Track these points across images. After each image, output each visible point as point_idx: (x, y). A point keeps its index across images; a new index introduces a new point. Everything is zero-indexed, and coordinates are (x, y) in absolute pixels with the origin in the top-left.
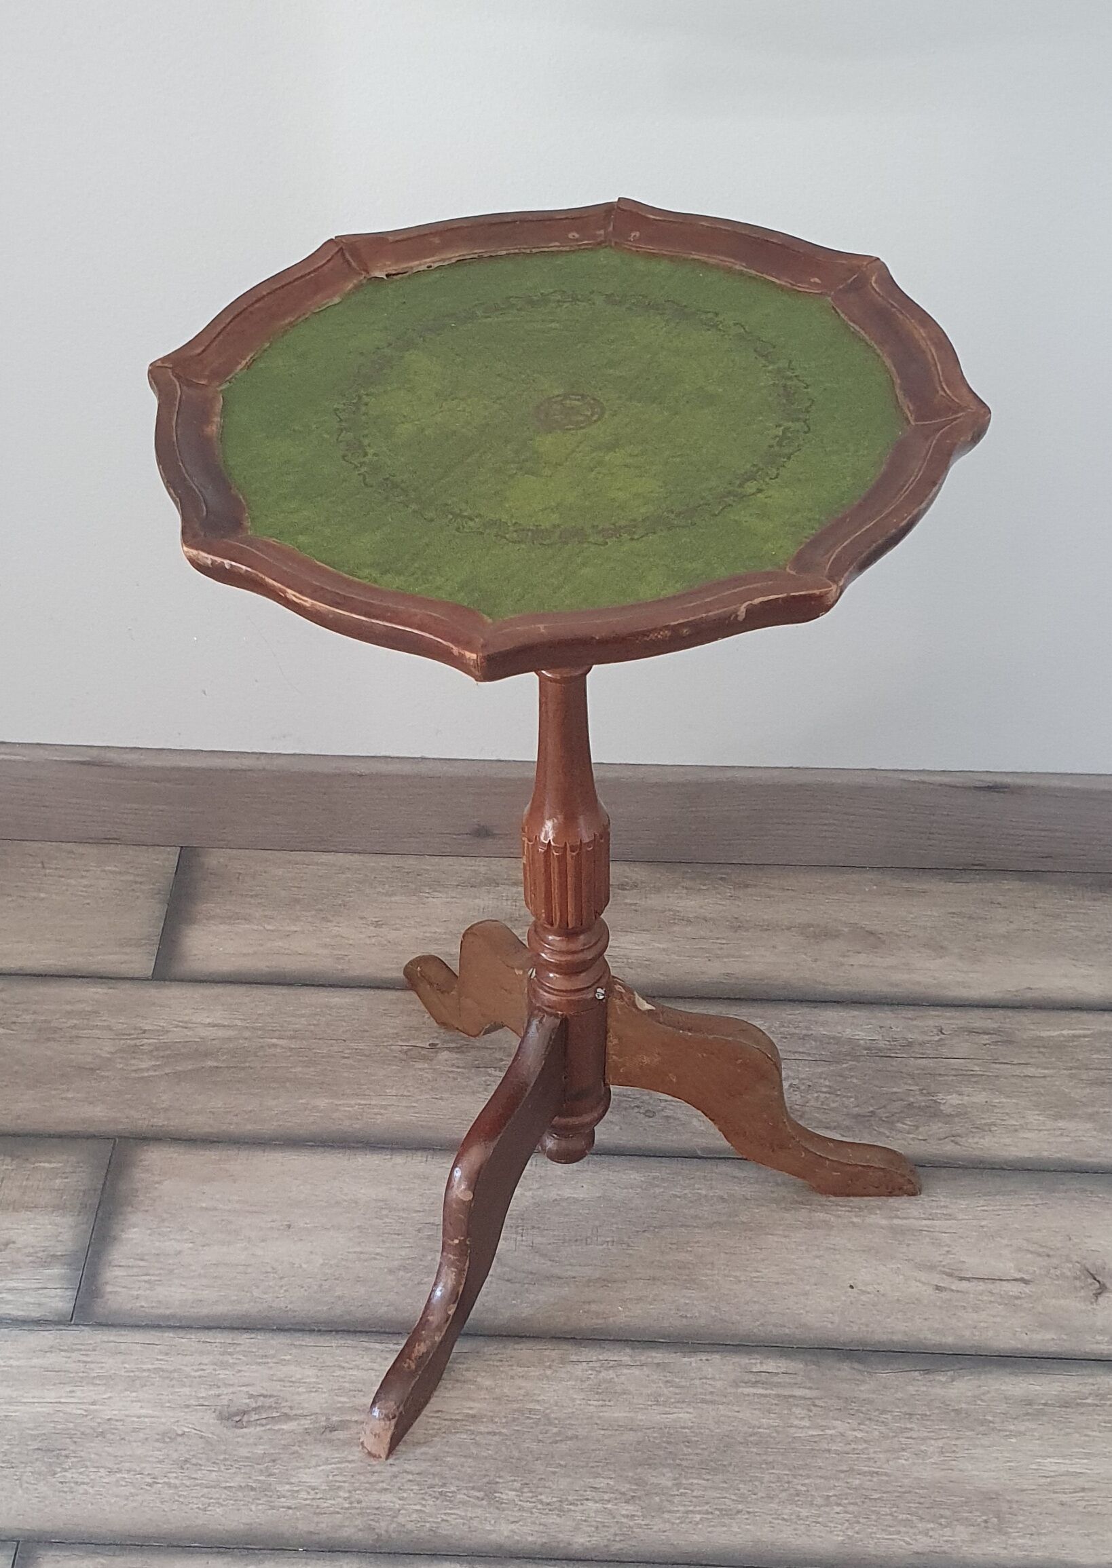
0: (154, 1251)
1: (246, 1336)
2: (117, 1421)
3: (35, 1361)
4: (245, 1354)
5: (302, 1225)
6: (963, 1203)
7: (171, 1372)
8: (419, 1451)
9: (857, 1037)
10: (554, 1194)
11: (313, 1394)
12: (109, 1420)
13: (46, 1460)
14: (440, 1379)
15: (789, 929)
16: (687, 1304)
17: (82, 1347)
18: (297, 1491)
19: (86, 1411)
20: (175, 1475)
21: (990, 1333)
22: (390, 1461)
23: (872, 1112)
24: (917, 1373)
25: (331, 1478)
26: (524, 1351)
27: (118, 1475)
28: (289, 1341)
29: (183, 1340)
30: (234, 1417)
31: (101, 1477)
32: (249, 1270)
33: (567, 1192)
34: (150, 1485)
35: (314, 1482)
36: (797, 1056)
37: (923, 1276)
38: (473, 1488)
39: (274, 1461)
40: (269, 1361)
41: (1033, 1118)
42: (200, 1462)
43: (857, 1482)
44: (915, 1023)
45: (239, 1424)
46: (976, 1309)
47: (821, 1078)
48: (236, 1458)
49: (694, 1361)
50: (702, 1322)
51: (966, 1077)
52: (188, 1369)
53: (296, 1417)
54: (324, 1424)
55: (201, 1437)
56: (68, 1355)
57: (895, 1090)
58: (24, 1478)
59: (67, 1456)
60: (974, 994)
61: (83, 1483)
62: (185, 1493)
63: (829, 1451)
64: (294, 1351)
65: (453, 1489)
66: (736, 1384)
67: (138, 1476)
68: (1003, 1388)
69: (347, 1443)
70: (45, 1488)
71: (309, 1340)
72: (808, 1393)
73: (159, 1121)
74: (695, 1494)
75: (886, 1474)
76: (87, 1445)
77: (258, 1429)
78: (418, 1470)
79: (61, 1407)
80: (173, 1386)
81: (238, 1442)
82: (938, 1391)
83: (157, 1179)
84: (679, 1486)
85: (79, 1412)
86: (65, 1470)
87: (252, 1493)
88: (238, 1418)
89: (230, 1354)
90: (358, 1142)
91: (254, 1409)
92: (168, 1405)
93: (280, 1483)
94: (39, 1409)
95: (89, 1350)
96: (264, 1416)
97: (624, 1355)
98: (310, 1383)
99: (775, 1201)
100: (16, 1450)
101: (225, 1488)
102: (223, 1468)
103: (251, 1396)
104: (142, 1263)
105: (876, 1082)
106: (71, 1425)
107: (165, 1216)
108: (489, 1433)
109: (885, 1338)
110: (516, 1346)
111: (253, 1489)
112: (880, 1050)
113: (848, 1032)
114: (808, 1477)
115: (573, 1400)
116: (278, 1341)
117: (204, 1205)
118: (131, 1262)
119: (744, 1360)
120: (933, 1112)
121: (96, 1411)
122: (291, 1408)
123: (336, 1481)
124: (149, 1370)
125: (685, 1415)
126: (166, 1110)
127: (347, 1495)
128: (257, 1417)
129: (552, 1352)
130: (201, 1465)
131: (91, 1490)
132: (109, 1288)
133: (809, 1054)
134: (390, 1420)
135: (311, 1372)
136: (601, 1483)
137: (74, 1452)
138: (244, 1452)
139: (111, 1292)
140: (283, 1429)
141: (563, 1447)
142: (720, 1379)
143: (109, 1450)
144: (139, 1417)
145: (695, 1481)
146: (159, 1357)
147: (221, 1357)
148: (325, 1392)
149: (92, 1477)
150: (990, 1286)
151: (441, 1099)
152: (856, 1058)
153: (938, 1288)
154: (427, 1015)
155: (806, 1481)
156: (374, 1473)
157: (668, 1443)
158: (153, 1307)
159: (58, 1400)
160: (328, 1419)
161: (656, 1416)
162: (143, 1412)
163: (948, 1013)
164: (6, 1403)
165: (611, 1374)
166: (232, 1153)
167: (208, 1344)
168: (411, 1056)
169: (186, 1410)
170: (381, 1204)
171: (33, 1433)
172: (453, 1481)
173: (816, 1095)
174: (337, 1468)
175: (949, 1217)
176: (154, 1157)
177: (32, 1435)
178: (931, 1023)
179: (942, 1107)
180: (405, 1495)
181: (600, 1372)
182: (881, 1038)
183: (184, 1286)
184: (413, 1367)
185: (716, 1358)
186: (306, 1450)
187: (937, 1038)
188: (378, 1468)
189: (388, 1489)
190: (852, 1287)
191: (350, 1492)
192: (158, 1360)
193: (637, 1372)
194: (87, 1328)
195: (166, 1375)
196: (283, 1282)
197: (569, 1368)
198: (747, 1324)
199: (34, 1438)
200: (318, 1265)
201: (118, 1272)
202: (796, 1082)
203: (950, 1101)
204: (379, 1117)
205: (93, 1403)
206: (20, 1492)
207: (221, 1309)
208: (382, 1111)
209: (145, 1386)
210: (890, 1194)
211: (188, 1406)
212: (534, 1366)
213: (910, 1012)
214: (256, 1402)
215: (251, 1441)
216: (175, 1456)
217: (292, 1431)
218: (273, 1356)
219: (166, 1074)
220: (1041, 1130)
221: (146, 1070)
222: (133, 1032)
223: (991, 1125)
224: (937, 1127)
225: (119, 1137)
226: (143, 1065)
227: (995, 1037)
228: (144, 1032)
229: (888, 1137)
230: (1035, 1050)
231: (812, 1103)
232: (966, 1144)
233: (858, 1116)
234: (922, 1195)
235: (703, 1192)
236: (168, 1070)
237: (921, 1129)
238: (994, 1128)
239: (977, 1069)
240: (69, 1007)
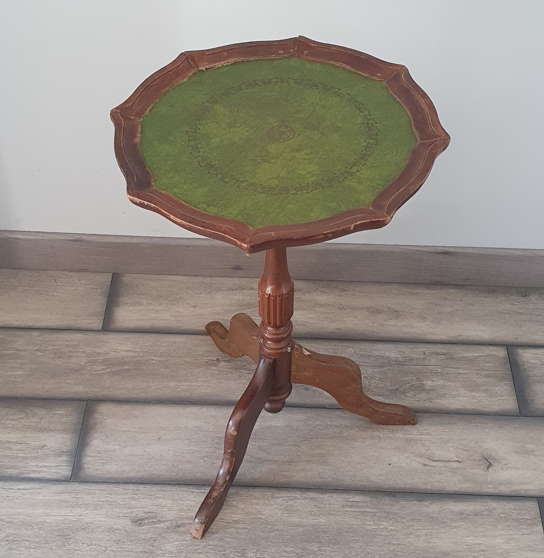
0: (104, 450)
1: (143, 486)
2: (90, 523)
3: (56, 498)
4: (142, 494)
5: (165, 438)
6: (434, 428)
7: (111, 502)
8: (214, 536)
9: (391, 356)
10: (268, 424)
11: (170, 512)
12: (87, 523)
13: (62, 540)
14: (222, 505)
15: (362, 309)
16: (322, 472)
17: (75, 491)
18: (164, 553)
19: (77, 519)
20: (114, 546)
21: (446, 484)
22: (202, 540)
23: (397, 388)
24: (415, 502)
25: (178, 548)
26: (256, 493)
27: (92, 547)
28: (160, 489)
29: (117, 488)
30: (138, 522)
31: (84, 547)
32: (144, 457)
33: (273, 423)
34: (104, 551)
35: (172, 549)
36: (366, 364)
37: (418, 459)
38: (236, 552)
39: (155, 540)
40: (152, 497)
41: (462, 391)
42: (125, 541)
43: (392, 548)
44: (414, 350)
45: (140, 525)
46: (440, 474)
47: (376, 374)
48: (139, 539)
49: (326, 497)
50: (329, 480)
51: (435, 374)
52: (118, 501)
53: (164, 522)
54: (175, 524)
55: (125, 530)
56: (70, 495)
57: (406, 379)
58: (53, 548)
59: (70, 538)
60: (438, 338)
61: (77, 550)
62: (119, 554)
63: (381, 535)
64: (162, 493)
65: (228, 552)
66: (343, 507)
67: (99, 547)
68: (451, 507)
69: (184, 533)
70: (61, 552)
71: (168, 488)
72: (373, 510)
73: (106, 393)
74: (327, 554)
75: (404, 545)
76: (79, 533)
77: (149, 526)
78: (214, 544)
79: (67, 517)
80: (113, 508)
81: (140, 532)
82: (424, 509)
83: (105, 418)
84: (320, 550)
85: (74, 519)
86: (69, 544)
87: (146, 554)
88: (140, 522)
89: (136, 494)
90: (187, 402)
91: (146, 518)
92: (111, 516)
93: (158, 550)
94: (58, 518)
95: (78, 493)
96: (150, 521)
97: (297, 494)
98: (169, 507)
99: (358, 427)
100: (50, 536)
101: (135, 552)
102: (134, 543)
103: (145, 513)
104: (99, 455)
105: (398, 376)
106: (71, 525)
107: (108, 434)
108: (243, 528)
109: (402, 486)
110: (253, 491)
111: (146, 552)
112: (400, 362)
113: (387, 354)
114: (373, 546)
115: (277, 514)
116: (156, 489)
117: (124, 429)
118: (95, 454)
119: (347, 496)
120: (421, 389)
121: (81, 519)
122: (161, 517)
123: (180, 549)
124: (103, 501)
125: (322, 520)
126: (108, 388)
127: (185, 555)
128: (147, 522)
129: (268, 493)
130: (125, 542)
131: (80, 553)
132: (86, 466)
133: (372, 364)
134: (202, 524)
135: (169, 502)
136: (289, 549)
137: (73, 536)
138: (143, 536)
139: (87, 467)
140: (158, 527)
141: (273, 534)
142: (337, 505)
143: (88, 536)
144: (99, 522)
145: (327, 548)
146: (107, 496)
147: (132, 496)
148: (175, 511)
149: (81, 547)
150: (446, 464)
151: (221, 382)
152: (390, 365)
153: (424, 465)
154: (216, 346)
155: (372, 548)
156: (196, 545)
157: (315, 532)
158: (104, 474)
159: (65, 514)
160: (176, 523)
161: (311, 521)
162: (100, 519)
163: (428, 346)
164: (45, 516)
165: (292, 503)
166: (136, 406)
167: (127, 490)
168: (209, 364)
169: (119, 519)
170: (197, 429)
171: (56, 528)
172: (228, 549)
173: (374, 381)
174: (181, 544)
175: (429, 434)
176: (104, 408)
177: (56, 529)
178: (421, 350)
179: (425, 386)
180: (209, 555)
181: (288, 501)
182: (400, 356)
183: (117, 464)
184: (212, 501)
185: (335, 495)
186: (168, 536)
187: (423, 357)
188: (198, 543)
189: (201, 552)
190: (390, 464)
191: (186, 554)
192: (107, 497)
193: (303, 501)
194: (77, 483)
195: (110, 503)
196: (157, 463)
197: (275, 499)
198: (347, 481)
199: (56, 530)
200: (172, 455)
201: (90, 459)
202: (366, 375)
203: (428, 384)
204: (196, 390)
205: (81, 515)
206: (51, 554)
207: (132, 475)
208: (198, 388)
209: (102, 508)
210: (405, 424)
211: (119, 517)
212: (261, 499)
213: (411, 346)
214: (147, 515)
215: (145, 532)
216: (114, 538)
217: (162, 528)
218: (154, 495)
219: (108, 372)
220: (465, 397)
221: (100, 370)
222: (94, 354)
223: (445, 394)
224: (423, 395)
225: (89, 400)
226: (98, 368)
227: (446, 357)
228: (99, 354)
229: (404, 399)
230: (463, 362)
231: (373, 385)
232: (435, 403)
233: (391, 390)
234: (418, 425)
235: (329, 423)
236: (109, 370)
237: (417, 396)
238: (446, 396)
239: (439, 370)
240: (67, 343)
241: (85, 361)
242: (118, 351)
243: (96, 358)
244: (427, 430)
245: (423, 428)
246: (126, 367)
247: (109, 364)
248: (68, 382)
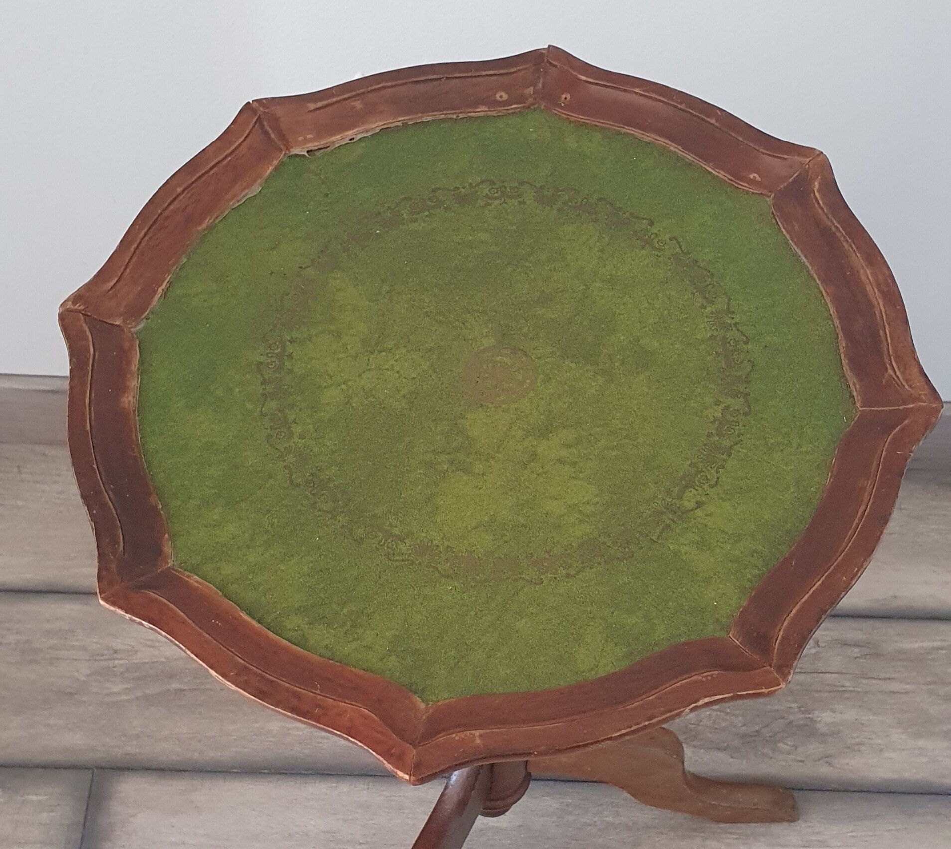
23: (757, 731)
51: (838, 693)
57: (776, 707)
73: (131, 749)
90: (307, 770)
120: (809, 731)
126: (137, 737)
219: (137, 698)
220: (903, 750)
221: (118, 694)
222: (106, 652)
223: (858, 744)
224: (814, 748)
225: (97, 768)
226: (116, 689)
227: (865, 651)
228: (116, 652)
229: (771, 758)
230: (899, 663)
231: (705, 722)
232: (838, 766)
233: (743, 736)
234: (800, 821)
235: (610, 819)
236: (139, 693)
237: (800, 750)
238: (863, 748)
239: (848, 684)
240: (47, 626)
241: (89, 672)
242: (157, 644)
243: (110, 664)
244: (818, 833)
245: (810, 830)
246: (175, 685)
247: (138, 678)
248: (52, 722)
